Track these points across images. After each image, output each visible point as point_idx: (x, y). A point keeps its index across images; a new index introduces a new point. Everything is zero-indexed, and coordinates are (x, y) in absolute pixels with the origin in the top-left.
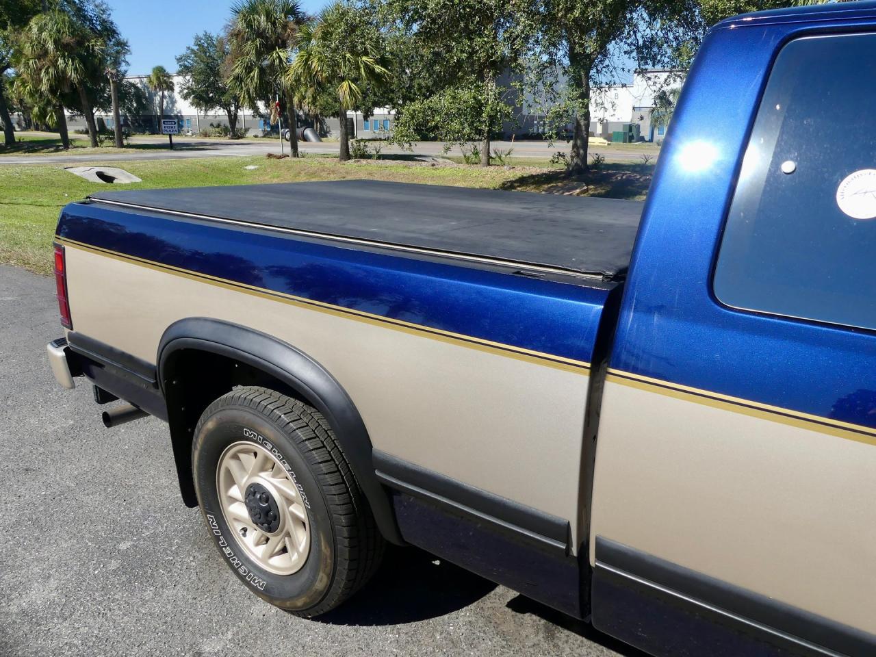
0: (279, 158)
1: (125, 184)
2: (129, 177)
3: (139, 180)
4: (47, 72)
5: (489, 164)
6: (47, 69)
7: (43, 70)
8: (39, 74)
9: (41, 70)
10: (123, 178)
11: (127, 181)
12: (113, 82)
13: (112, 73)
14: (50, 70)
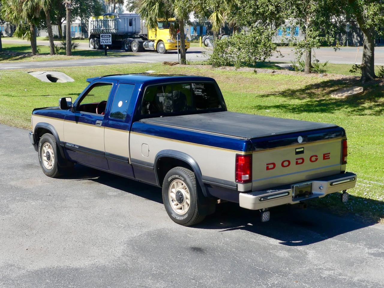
0: (172, 65)
1: (63, 84)
2: (67, 78)
3: (72, 80)
4: (26, 5)
5: (310, 72)
6: (27, 2)
7: (24, 3)
8: (21, 6)
9: (23, 3)
10: (62, 79)
11: (64, 81)
12: (68, 9)
13: (68, 4)
14: (28, 3)
